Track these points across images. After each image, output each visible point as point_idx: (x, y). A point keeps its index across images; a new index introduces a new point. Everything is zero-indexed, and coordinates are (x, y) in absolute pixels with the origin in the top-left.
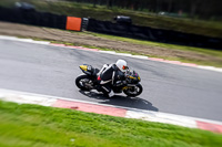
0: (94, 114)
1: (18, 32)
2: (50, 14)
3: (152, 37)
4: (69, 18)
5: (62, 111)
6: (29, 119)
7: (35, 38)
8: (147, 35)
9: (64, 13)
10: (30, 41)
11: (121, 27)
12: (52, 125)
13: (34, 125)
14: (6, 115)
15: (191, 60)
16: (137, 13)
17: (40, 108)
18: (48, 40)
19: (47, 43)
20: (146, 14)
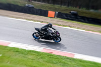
2: (41, 10)
3: (86, 21)
4: (49, 12)
6: (30, 57)
7: (34, 20)
8: (84, 20)
9: (47, 9)
10: (32, 21)
11: (73, 16)
12: (40, 60)
13: (32, 60)
14: (20, 54)
16: (80, 10)
17: (35, 52)
18: (40, 21)
20: (84, 10)
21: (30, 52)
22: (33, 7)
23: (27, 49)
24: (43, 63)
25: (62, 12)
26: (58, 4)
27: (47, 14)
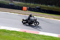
0: (30, 33)
1: (10, 11)
2: (18, 6)
3: (46, 12)
4: (23, 7)
5: (22, 32)
6: (13, 35)
7: (14, 13)
8: (45, 12)
9: (22, 6)
10: (13, 13)
11: (37, 10)
12: (19, 36)
13: (14, 36)
14: (7, 33)
15: (57, 19)
16: (42, 6)
17: (16, 32)
18: (18, 13)
19: (18, 14)
20: (44, 6)
21: (12, 32)
22: (14, 5)
23: (10, 30)
24: (21, 38)
25: (31, 7)
26: (29, 3)
27: (23, 9)
